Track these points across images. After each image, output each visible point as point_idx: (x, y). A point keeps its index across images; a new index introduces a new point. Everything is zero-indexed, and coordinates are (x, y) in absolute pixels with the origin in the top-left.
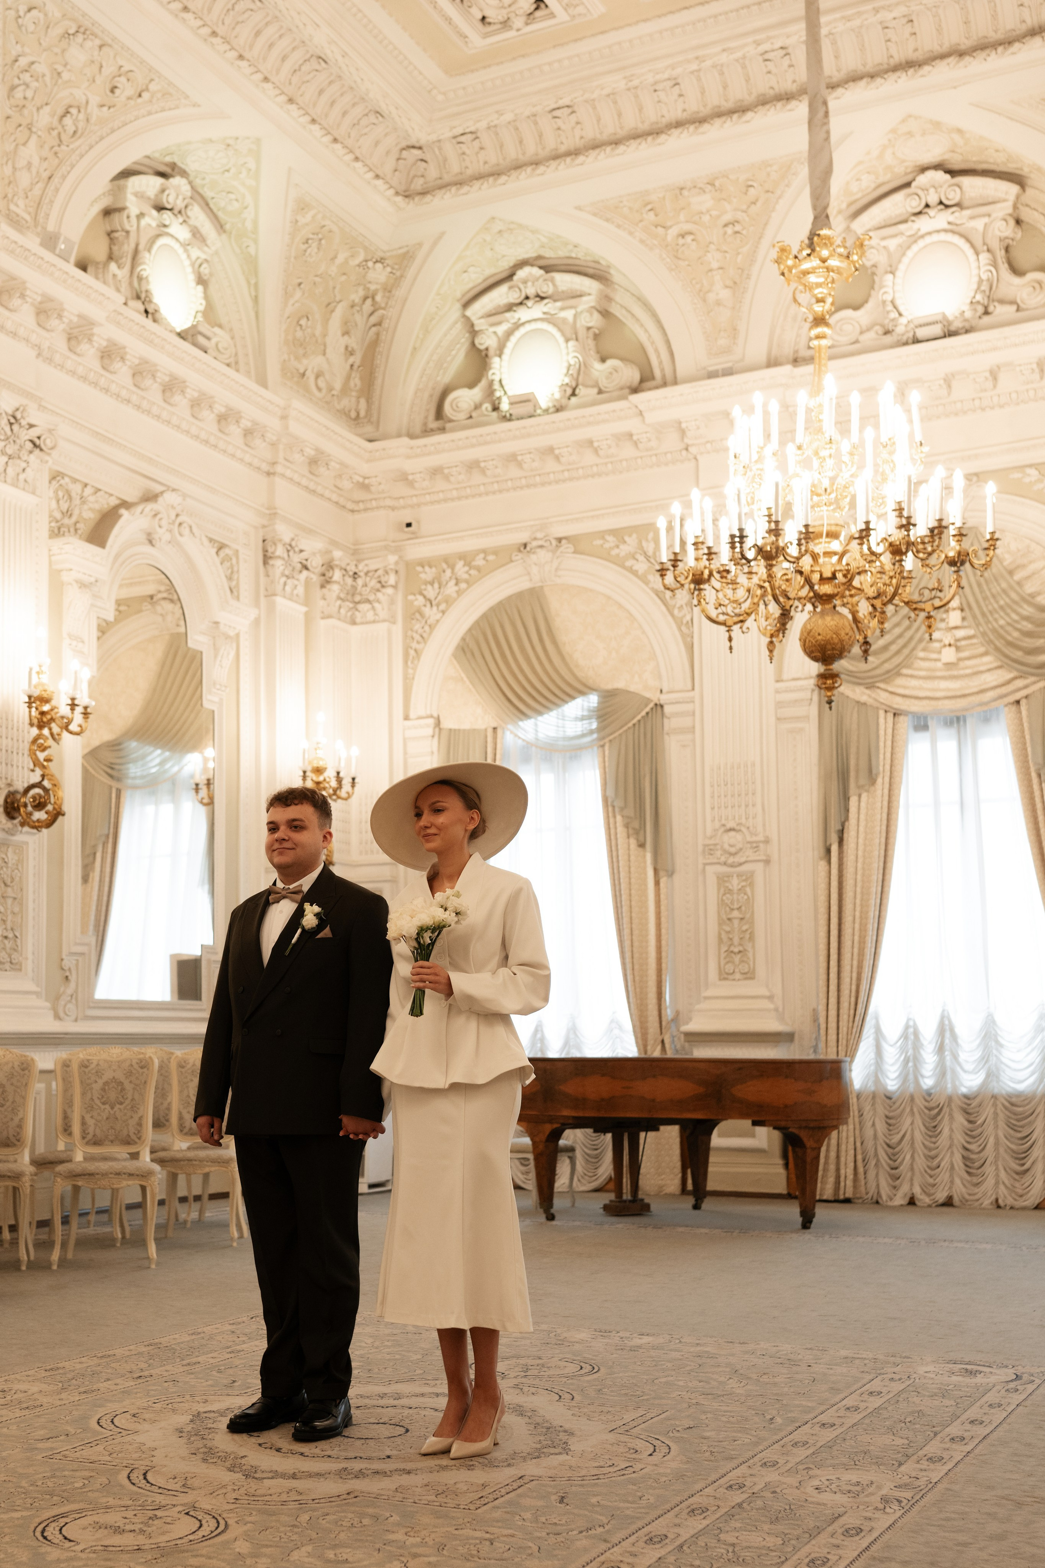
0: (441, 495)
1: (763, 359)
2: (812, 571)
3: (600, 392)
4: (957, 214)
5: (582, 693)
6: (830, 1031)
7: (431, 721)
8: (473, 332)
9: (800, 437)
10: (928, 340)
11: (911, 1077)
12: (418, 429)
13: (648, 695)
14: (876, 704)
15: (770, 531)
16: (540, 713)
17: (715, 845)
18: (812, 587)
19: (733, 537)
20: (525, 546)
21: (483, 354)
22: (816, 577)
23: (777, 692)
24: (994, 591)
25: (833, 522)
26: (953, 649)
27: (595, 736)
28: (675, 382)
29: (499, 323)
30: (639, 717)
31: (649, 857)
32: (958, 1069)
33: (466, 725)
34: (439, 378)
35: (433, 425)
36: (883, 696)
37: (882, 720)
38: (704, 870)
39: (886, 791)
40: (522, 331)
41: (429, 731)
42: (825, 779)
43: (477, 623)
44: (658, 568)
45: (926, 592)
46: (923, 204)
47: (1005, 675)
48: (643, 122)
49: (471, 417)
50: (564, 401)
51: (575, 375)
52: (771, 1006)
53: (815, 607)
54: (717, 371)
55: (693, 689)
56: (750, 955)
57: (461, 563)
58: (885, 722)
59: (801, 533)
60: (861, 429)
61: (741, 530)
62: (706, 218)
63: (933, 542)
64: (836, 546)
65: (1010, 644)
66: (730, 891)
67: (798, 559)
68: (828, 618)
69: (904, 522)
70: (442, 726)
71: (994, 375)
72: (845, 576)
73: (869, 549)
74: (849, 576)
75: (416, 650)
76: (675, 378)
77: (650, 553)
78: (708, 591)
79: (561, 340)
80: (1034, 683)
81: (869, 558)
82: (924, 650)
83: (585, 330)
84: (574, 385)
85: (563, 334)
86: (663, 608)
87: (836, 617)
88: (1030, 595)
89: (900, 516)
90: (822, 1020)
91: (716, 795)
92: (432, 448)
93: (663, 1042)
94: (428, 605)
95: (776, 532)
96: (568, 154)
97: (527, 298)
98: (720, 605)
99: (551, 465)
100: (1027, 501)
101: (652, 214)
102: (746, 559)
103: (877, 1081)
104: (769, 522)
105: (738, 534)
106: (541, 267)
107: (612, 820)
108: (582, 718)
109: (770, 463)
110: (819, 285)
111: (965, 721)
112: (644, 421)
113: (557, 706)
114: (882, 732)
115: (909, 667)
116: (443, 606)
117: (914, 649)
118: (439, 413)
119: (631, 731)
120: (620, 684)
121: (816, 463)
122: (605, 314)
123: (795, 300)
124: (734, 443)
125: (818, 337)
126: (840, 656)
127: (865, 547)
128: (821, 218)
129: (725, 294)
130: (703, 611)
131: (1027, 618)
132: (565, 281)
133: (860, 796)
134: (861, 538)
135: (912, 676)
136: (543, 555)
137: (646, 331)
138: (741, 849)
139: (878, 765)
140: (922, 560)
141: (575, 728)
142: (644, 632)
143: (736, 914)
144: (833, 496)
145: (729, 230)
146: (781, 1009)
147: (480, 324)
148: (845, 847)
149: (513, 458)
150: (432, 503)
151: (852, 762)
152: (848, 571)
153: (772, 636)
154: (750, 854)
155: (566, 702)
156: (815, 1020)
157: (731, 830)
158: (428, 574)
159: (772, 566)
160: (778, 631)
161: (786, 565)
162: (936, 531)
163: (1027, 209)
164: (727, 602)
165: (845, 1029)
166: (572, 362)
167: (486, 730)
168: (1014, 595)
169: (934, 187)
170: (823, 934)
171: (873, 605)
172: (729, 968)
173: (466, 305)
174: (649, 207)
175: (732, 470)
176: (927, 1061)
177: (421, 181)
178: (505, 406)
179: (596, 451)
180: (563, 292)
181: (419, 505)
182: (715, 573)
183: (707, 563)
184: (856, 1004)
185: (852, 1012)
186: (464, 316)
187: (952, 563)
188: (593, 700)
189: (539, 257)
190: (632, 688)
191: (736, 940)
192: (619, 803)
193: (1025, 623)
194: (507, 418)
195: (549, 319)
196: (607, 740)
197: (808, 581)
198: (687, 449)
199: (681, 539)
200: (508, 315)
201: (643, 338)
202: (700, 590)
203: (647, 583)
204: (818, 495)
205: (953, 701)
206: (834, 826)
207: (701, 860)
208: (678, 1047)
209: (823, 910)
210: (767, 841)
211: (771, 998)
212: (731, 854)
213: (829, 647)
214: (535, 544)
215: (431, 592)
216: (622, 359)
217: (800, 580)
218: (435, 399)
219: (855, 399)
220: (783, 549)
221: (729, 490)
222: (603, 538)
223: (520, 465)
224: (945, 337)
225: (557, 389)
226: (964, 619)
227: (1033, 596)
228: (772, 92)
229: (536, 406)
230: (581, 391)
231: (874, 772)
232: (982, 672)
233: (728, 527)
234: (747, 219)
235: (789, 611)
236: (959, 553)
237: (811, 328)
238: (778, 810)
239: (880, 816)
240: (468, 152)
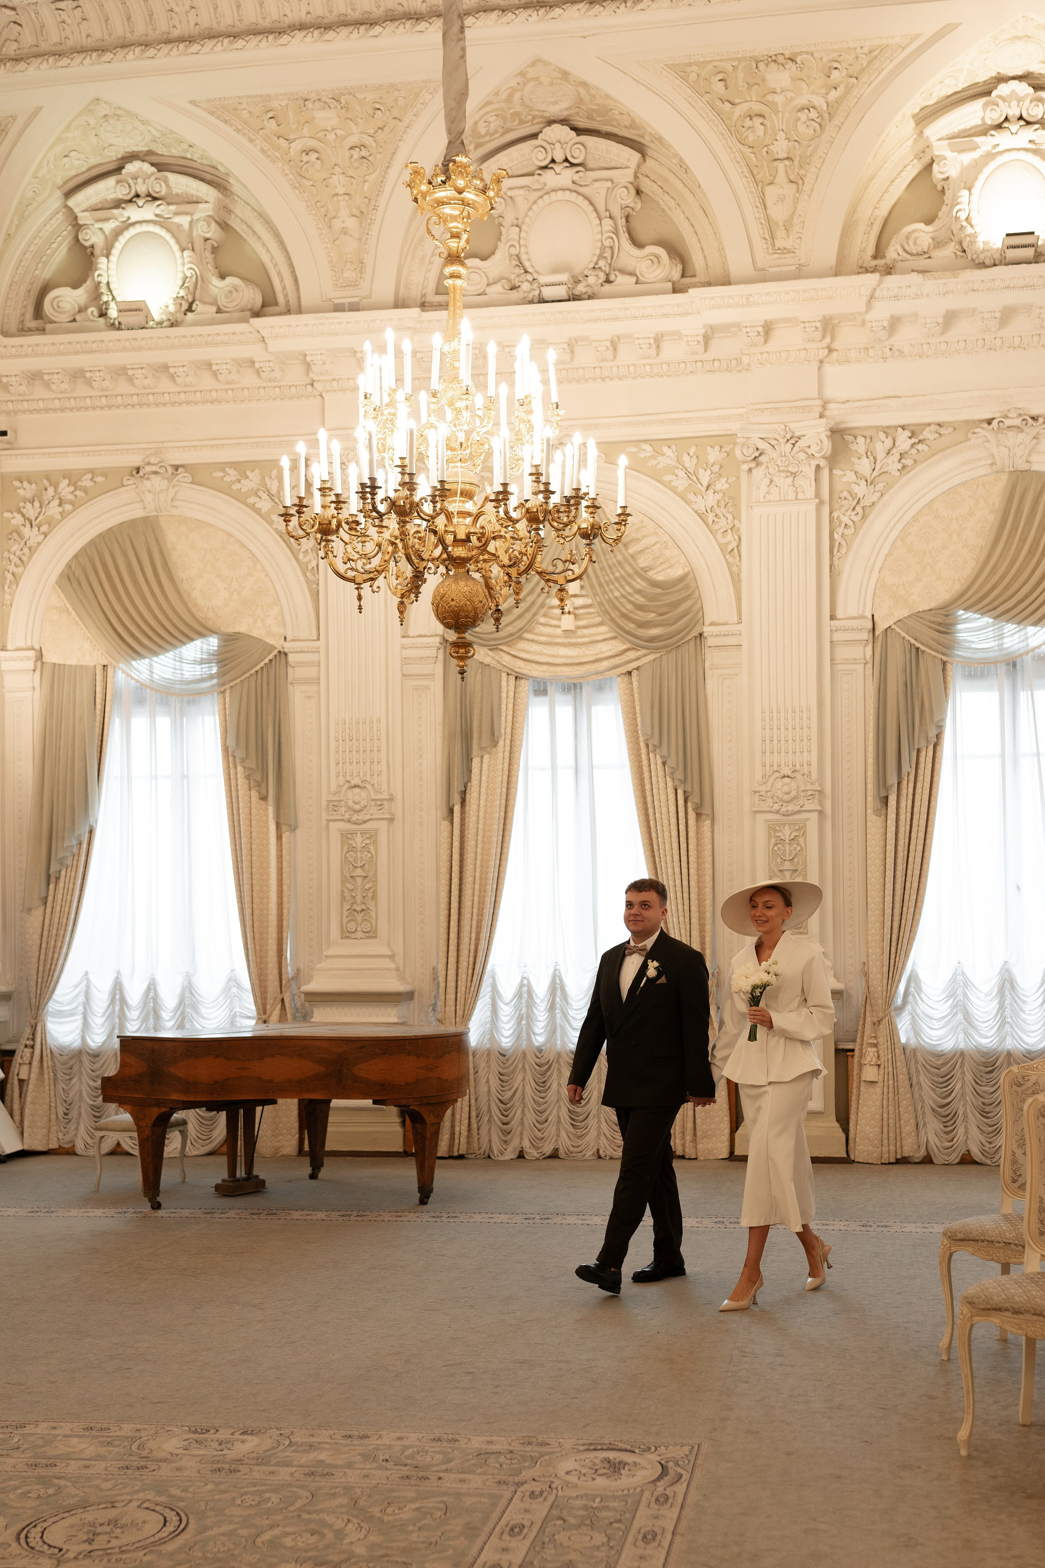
0: (41, 404)
1: (390, 298)
2: (446, 531)
3: (219, 311)
4: (581, 174)
5: (201, 635)
6: (449, 990)
7: (32, 653)
8: (77, 227)
9: (435, 384)
10: (553, 301)
11: (524, 1034)
12: (13, 326)
13: (271, 641)
14: (499, 667)
15: (403, 484)
16: (156, 654)
17: (340, 801)
18: (445, 548)
19: (363, 485)
20: (138, 470)
21: (89, 251)
22: (449, 538)
23: (403, 647)
24: (610, 561)
25: (467, 480)
26: (572, 616)
27: (215, 681)
28: (300, 311)
29: (107, 220)
30: (262, 664)
31: (271, 810)
32: (568, 1026)
33: (72, 661)
34: (37, 272)
35: (32, 324)
36: (506, 659)
37: (504, 683)
38: (328, 826)
39: (507, 754)
40: (132, 231)
41: (30, 665)
42: (449, 738)
43: (84, 550)
44: (283, 511)
45: (559, 563)
46: (549, 159)
47: (618, 646)
48: (264, 18)
49: (74, 320)
50: (180, 316)
51: (191, 289)
52: (393, 966)
53: (448, 570)
54: (344, 304)
55: (319, 639)
56: (373, 914)
57: (66, 482)
58: (507, 684)
59: (435, 488)
60: (497, 384)
61: (373, 479)
62: (331, 137)
63: (569, 512)
64: (470, 506)
65: (624, 616)
66: (353, 849)
67: (433, 517)
68: (462, 584)
69: (542, 488)
70: (44, 660)
71: (614, 345)
72: (479, 539)
73: (506, 512)
74: (484, 539)
75: (13, 574)
76: (300, 306)
77: (274, 492)
78: (337, 545)
79: (176, 248)
80: (645, 655)
81: (505, 524)
82: (545, 615)
83: (202, 241)
84: (190, 300)
85: (178, 242)
86: (288, 551)
87: (471, 583)
88: (642, 569)
89: (538, 481)
90: (441, 979)
91: (341, 749)
92: (30, 349)
93: (283, 1000)
94: (28, 525)
95: (410, 485)
96: (181, 40)
97: (137, 196)
98: (349, 560)
99: (165, 384)
100: (642, 476)
101: (273, 121)
102: (378, 512)
103: (492, 1038)
104: (403, 474)
105: (368, 483)
106: (152, 165)
107: (232, 771)
108: (202, 662)
109: (403, 409)
110: (454, 218)
111: (581, 688)
112: (266, 349)
113: (175, 647)
114: (504, 695)
115: (530, 631)
116: (44, 528)
117: (535, 614)
118: (38, 312)
119: (254, 678)
120: (242, 628)
121: (449, 415)
122: (224, 226)
123: (429, 231)
124: (365, 382)
125: (453, 276)
126: (474, 624)
127: (501, 510)
128: (456, 144)
129: (351, 223)
130: (331, 565)
131: (639, 592)
132: (180, 183)
133: (482, 757)
134: (496, 500)
135: (533, 641)
136: (157, 483)
137: (268, 251)
138: (365, 807)
139: (500, 728)
140: (558, 530)
141: (192, 672)
142: (267, 575)
143: (359, 872)
144: (468, 451)
145: (356, 154)
146: (401, 968)
147: (84, 218)
148: (467, 808)
149: (121, 372)
150: (31, 411)
151: (476, 724)
152: (483, 534)
153: (402, 596)
154: (374, 812)
155: (184, 644)
156: (435, 978)
157: (355, 786)
158: (28, 491)
159: (405, 522)
160: (410, 591)
161: (418, 521)
162: (572, 502)
163: (647, 180)
164: (356, 556)
165: (463, 988)
166: (188, 275)
167: (95, 666)
168: (628, 568)
169: (559, 142)
170: (444, 894)
171: (508, 574)
172: (352, 926)
173: (69, 194)
174: (270, 114)
175: (362, 411)
176: (540, 1019)
177: (15, 46)
178: (113, 312)
179: (215, 374)
180: (177, 195)
181: (16, 412)
182: (343, 524)
183: (335, 512)
184: (474, 963)
185: (470, 971)
186: (66, 206)
187: (585, 535)
188: (213, 642)
189: (150, 153)
190: (255, 633)
191: (359, 898)
192: (240, 754)
193: (637, 596)
194: (116, 326)
195: (161, 222)
196: (227, 686)
197: (442, 541)
198: (312, 385)
199: (306, 480)
200: (116, 212)
201: (265, 258)
202: (328, 541)
203: (271, 523)
204: (452, 449)
205: (571, 669)
206: (457, 787)
207: (325, 816)
208: (299, 1005)
209: (444, 870)
210: (391, 799)
211: (392, 957)
212: (355, 811)
213: (463, 614)
214: (148, 469)
215: (31, 511)
216: (242, 279)
217: (433, 539)
218: (34, 295)
219: (492, 349)
220: (417, 505)
221: (360, 434)
222: (224, 470)
223: (131, 380)
224: (569, 300)
225: (172, 302)
226: (582, 587)
227: (645, 570)
228: (401, 9)
229: (148, 316)
230: (198, 306)
231: (496, 735)
232: (597, 642)
233: (356, 475)
234: (374, 144)
235: (423, 573)
236: (593, 526)
237: (445, 265)
238: (403, 769)
239: (500, 778)
240: (68, 21)
